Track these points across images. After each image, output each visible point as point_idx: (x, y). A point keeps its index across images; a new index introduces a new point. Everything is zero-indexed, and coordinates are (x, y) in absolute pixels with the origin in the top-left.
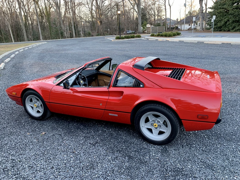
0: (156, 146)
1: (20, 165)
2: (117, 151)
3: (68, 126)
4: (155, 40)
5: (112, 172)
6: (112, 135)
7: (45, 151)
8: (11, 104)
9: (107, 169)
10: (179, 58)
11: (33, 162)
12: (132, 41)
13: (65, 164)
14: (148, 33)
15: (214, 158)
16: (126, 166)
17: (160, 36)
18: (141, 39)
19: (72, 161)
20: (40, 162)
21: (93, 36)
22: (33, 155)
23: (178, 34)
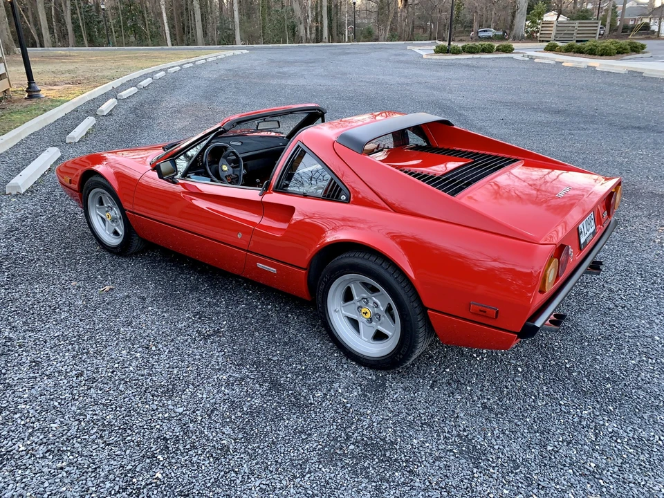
0: (363, 368)
1: (17, 355)
2: (253, 364)
3: (174, 281)
4: (552, 62)
5: (209, 412)
6: (264, 321)
7: (87, 332)
9: (201, 405)
11: (46, 352)
12: (482, 63)
14: (543, 41)
15: (504, 433)
16: (251, 406)
17: (575, 52)
18: (512, 58)
19: (131, 368)
20: (61, 354)
21: (377, 40)
22: (56, 335)
23: (636, 49)
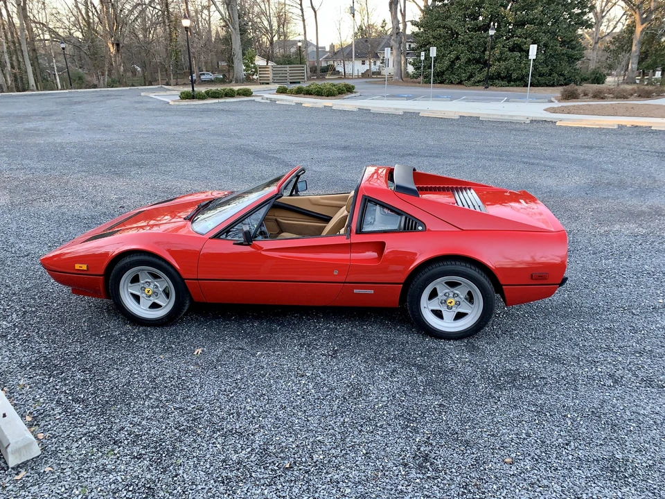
2: (388, 361)
3: (245, 331)
4: (292, 104)
5: (403, 394)
6: (355, 335)
8: (34, 299)
9: (393, 392)
10: (383, 157)
13: (303, 397)
14: (263, 83)
16: (422, 382)
17: (304, 94)
18: (254, 100)
19: (313, 391)
20: (245, 402)
23: (350, 89)
